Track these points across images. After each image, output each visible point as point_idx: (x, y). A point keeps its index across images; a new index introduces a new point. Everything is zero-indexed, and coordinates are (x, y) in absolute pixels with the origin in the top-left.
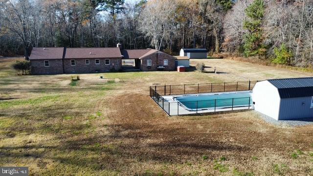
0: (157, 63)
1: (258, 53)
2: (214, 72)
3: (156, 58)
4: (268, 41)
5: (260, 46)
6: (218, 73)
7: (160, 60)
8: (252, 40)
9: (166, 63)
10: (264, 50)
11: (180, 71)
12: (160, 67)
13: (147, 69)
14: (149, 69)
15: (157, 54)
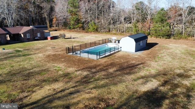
0: (33, 36)
1: (78, 27)
2: (71, 38)
3: (32, 32)
4: (84, 20)
5: (78, 23)
6: (73, 38)
7: (35, 34)
8: (74, 20)
9: (39, 35)
10: (81, 25)
11: (51, 39)
12: (36, 38)
13: (27, 40)
14: (29, 40)
15: (33, 30)
